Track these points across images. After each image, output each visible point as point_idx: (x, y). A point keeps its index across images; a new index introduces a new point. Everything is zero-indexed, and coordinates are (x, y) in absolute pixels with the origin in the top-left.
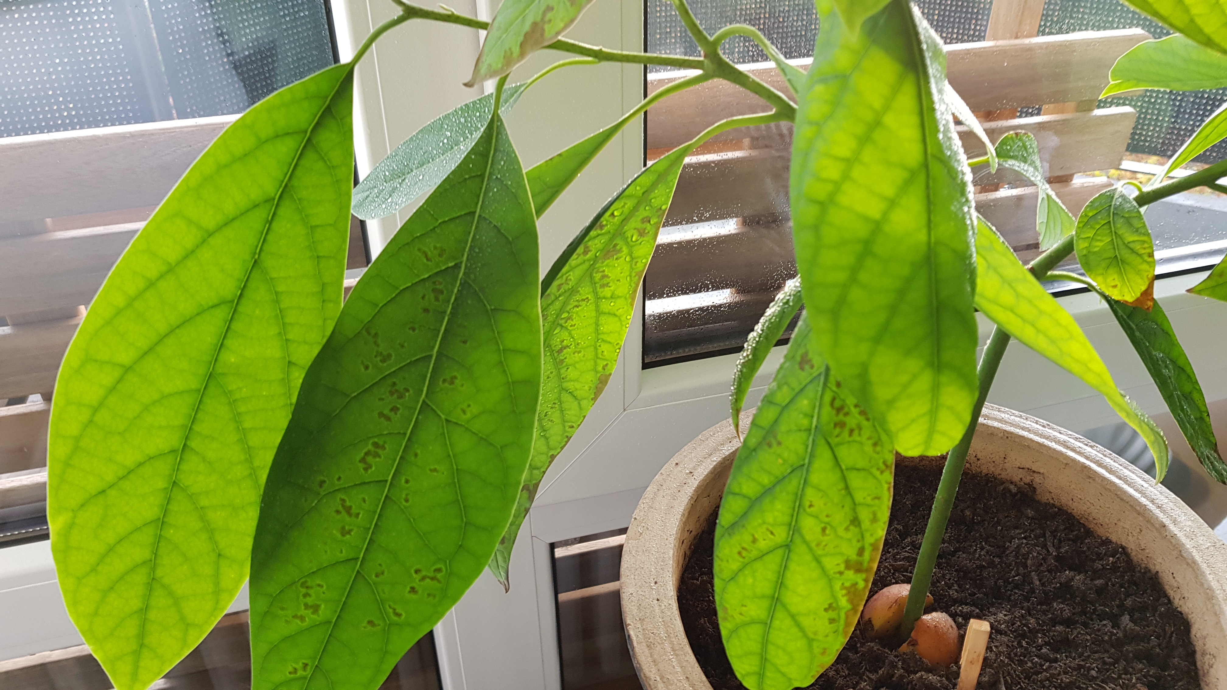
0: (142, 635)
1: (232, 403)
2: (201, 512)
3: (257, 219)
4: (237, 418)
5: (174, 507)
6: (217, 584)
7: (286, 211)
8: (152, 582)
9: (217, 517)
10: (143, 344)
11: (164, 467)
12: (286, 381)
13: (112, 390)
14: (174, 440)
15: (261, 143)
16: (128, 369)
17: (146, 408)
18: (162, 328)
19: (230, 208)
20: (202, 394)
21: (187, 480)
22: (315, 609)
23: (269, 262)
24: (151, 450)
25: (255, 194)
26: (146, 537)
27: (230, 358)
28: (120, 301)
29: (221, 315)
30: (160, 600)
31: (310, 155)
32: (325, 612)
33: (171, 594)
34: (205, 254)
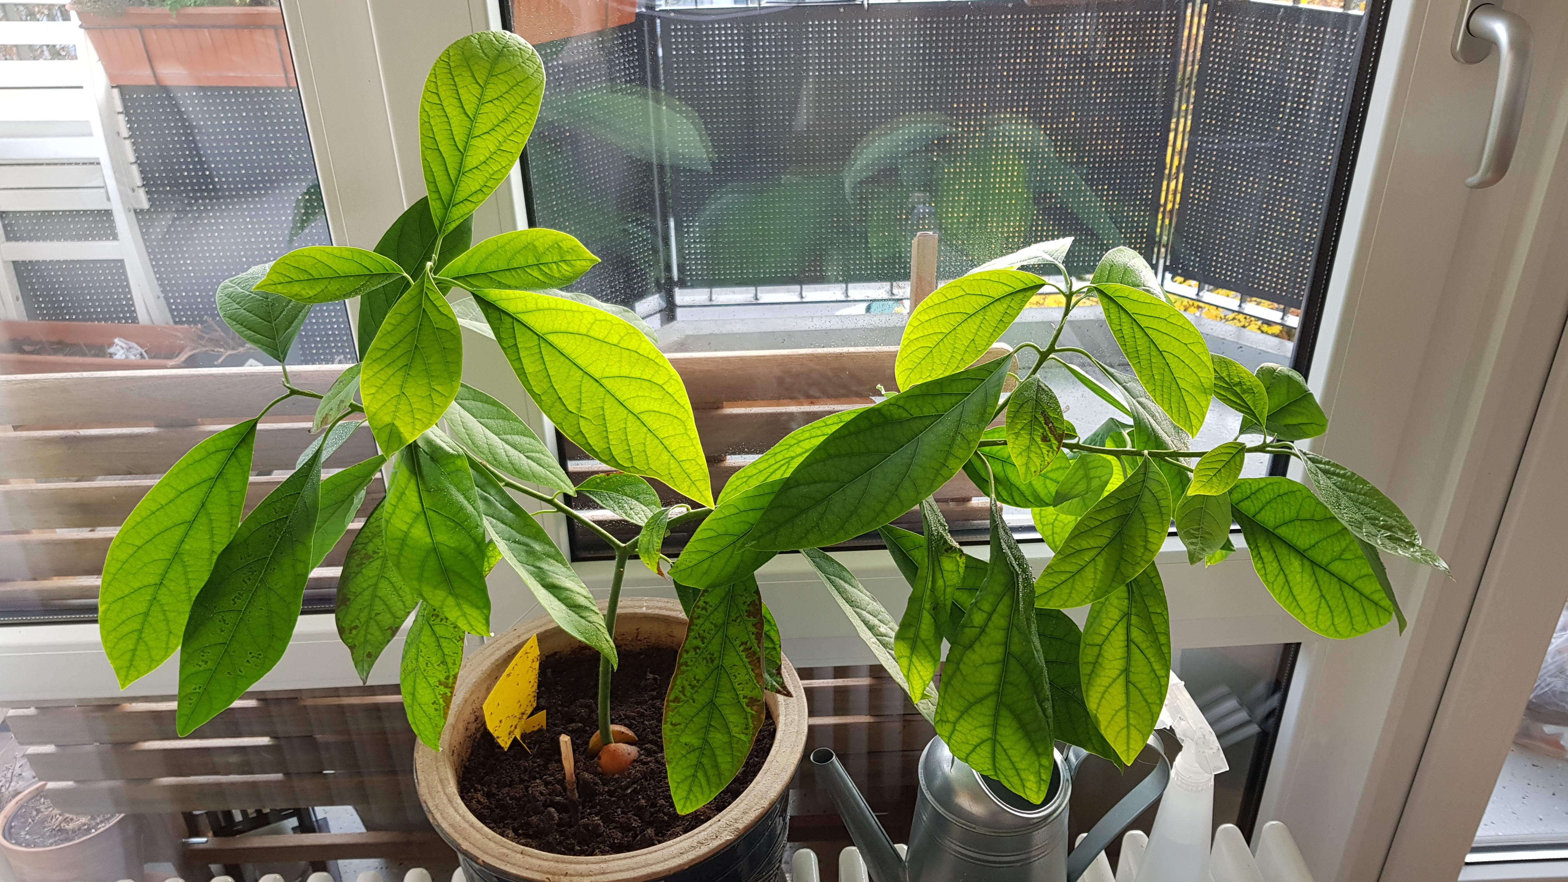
0: (131, 661)
1: (184, 567)
2: (164, 612)
3: (205, 487)
4: (186, 573)
5: (153, 608)
6: (167, 644)
7: (219, 483)
8: (140, 638)
9: (171, 616)
10: (147, 538)
11: (150, 591)
12: (210, 559)
13: (132, 555)
14: (156, 579)
15: (209, 454)
16: (139, 548)
17: (145, 565)
18: (156, 532)
19: (192, 482)
20: (171, 562)
21: (160, 597)
22: (206, 662)
23: (209, 505)
24: (146, 583)
25: (205, 476)
26: (139, 619)
27: (186, 546)
28: (139, 519)
29: (183, 528)
30: (142, 647)
31: (233, 459)
32: (210, 664)
33: (146, 645)
34: (179, 501)
